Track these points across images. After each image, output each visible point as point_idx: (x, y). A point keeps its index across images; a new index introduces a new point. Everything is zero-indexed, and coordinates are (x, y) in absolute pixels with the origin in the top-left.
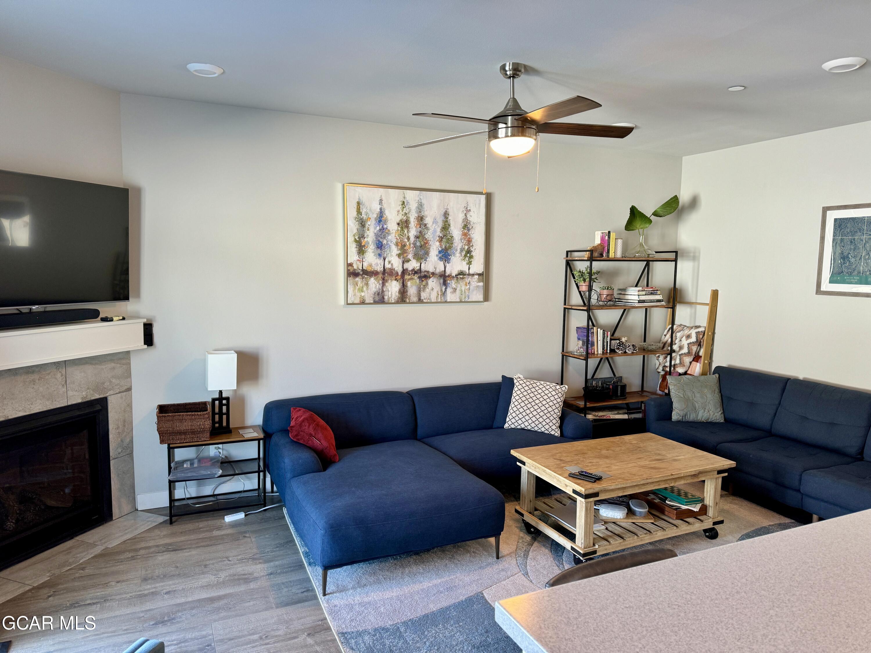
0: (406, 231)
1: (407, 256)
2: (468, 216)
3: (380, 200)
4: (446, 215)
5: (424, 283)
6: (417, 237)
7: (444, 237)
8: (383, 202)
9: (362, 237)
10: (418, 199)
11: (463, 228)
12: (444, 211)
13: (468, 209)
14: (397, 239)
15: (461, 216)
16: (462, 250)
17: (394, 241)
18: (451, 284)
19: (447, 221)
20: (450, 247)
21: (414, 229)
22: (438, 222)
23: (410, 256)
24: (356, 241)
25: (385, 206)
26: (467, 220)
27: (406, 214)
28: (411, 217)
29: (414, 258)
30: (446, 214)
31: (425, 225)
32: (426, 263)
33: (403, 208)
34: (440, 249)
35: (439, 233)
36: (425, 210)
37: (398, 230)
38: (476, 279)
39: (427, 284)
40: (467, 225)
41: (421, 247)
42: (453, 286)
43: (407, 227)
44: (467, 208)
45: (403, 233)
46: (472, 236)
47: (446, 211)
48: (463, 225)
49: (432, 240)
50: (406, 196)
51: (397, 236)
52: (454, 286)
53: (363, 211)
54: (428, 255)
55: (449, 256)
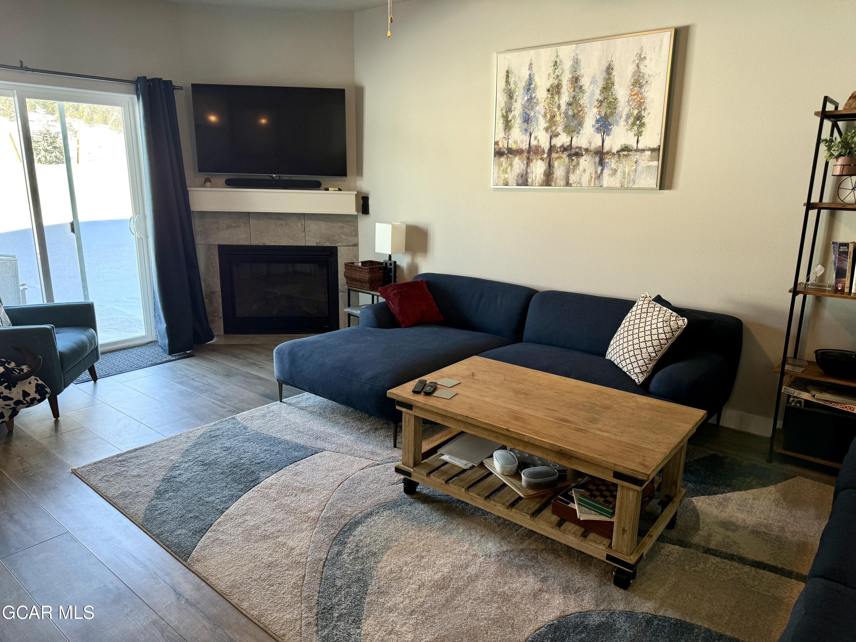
0: (556, 98)
1: (556, 129)
2: (642, 67)
3: (530, 64)
4: (609, 70)
5: (574, 163)
6: (569, 104)
7: (604, 100)
8: (533, 66)
9: (509, 111)
10: (574, 54)
11: (633, 85)
12: (607, 64)
13: (642, 56)
14: (545, 109)
15: (631, 68)
16: (628, 117)
17: (543, 111)
18: (609, 163)
19: (610, 79)
20: (612, 114)
21: (567, 94)
22: (597, 82)
23: (560, 129)
24: (503, 116)
25: (535, 70)
26: (640, 72)
27: (558, 76)
28: (563, 80)
29: (564, 131)
30: (609, 68)
31: (581, 87)
32: (579, 137)
33: (556, 69)
34: (598, 117)
35: (598, 96)
36: (582, 68)
37: (548, 98)
38: (648, 156)
39: (578, 163)
40: (639, 81)
41: (574, 116)
42: (612, 166)
43: (559, 93)
44: (640, 56)
45: (553, 101)
46: (645, 94)
47: (610, 65)
48: (632, 81)
49: (588, 106)
50: (559, 54)
51: (546, 105)
52: (614, 166)
53: (512, 80)
54: (582, 126)
55: (610, 126)
